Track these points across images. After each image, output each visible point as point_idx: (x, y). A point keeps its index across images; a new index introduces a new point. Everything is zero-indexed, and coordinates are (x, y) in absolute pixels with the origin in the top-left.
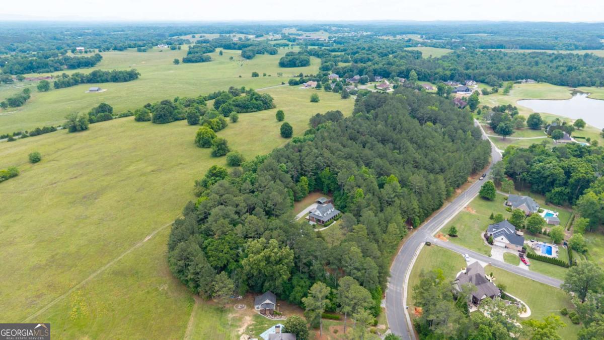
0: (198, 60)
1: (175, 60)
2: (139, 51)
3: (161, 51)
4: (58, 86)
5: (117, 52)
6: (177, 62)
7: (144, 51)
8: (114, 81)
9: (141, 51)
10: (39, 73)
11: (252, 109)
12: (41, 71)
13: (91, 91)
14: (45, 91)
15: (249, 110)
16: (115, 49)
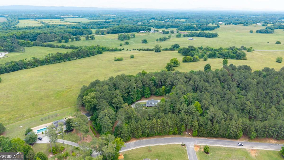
0: (265, 32)
1: (251, 31)
2: (244, 25)
3: (256, 26)
4: (184, 36)
5: (234, 25)
6: (251, 32)
7: (247, 25)
8: (206, 37)
9: (245, 26)
10: (189, 31)
11: (228, 57)
12: (190, 30)
13: (189, 39)
14: (179, 37)
15: (226, 57)
16: (233, 24)
